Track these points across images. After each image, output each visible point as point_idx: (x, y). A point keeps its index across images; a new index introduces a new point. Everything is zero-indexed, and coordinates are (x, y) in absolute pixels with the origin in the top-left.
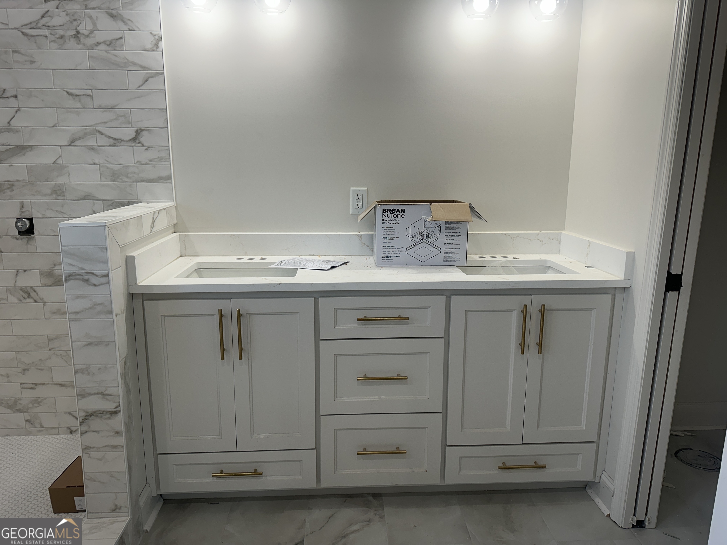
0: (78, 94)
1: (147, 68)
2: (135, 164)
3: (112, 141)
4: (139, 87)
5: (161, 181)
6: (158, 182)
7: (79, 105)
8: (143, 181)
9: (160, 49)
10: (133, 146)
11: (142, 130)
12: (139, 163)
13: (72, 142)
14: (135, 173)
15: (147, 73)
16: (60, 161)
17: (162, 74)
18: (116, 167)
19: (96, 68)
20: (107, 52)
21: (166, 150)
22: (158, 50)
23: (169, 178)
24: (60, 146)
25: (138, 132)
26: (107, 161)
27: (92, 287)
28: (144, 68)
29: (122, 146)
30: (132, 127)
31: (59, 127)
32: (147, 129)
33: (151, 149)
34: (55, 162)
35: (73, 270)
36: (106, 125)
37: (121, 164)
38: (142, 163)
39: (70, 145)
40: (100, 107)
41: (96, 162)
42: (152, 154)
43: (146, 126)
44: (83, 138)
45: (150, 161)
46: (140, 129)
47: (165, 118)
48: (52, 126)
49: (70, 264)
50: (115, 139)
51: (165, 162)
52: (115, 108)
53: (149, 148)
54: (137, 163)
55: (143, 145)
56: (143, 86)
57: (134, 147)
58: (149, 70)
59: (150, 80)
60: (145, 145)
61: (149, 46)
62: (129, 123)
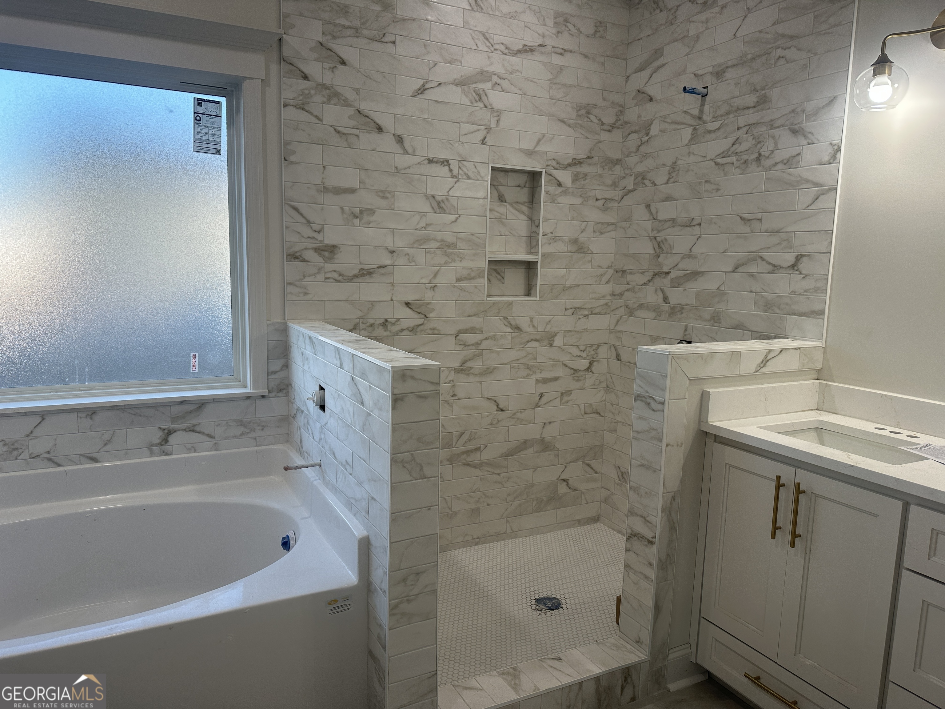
0: (750, 218)
1: (820, 184)
2: (789, 294)
3: (771, 267)
4: (808, 207)
5: (813, 316)
6: (810, 317)
7: (748, 230)
8: (794, 314)
9: (837, 161)
10: (790, 274)
11: (802, 256)
12: (793, 293)
13: (736, 268)
14: (787, 304)
15: (818, 190)
16: (723, 288)
17: (834, 190)
18: (769, 296)
19: (770, 190)
20: (782, 172)
21: (825, 279)
22: (835, 162)
23: (822, 313)
24: (726, 272)
25: (799, 258)
26: (763, 289)
27: (651, 411)
28: (816, 185)
29: (780, 273)
30: (793, 253)
31: (728, 252)
32: (807, 255)
33: (808, 277)
34: (718, 288)
35: (642, 392)
36: (769, 251)
37: (775, 293)
38: (796, 293)
39: (733, 271)
40: (766, 232)
41: (753, 289)
42: (808, 284)
43: (808, 251)
44: (746, 264)
45: (805, 291)
46: (801, 255)
47: (829, 241)
48: (722, 252)
49: (640, 386)
50: (774, 266)
51: (821, 293)
52: (780, 231)
53: (806, 276)
54: (791, 293)
55: (801, 273)
56: (812, 205)
57: (792, 275)
58: (822, 186)
59: (822, 197)
60: (802, 273)
61: (826, 159)
62: (791, 247)
